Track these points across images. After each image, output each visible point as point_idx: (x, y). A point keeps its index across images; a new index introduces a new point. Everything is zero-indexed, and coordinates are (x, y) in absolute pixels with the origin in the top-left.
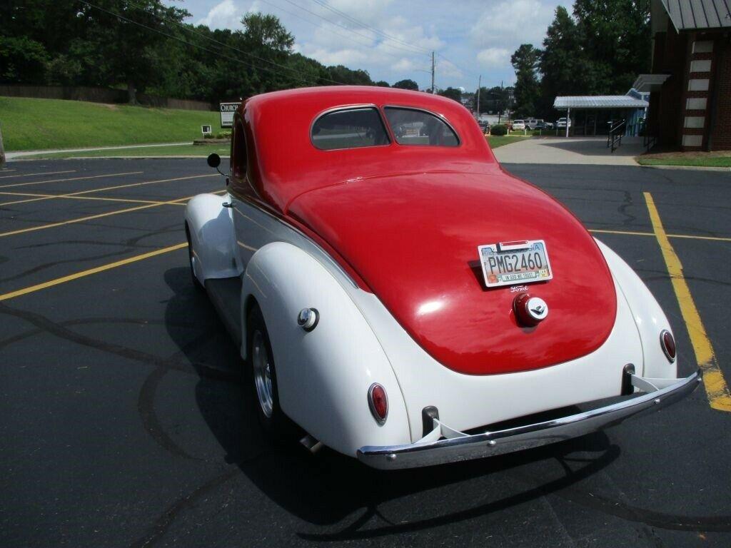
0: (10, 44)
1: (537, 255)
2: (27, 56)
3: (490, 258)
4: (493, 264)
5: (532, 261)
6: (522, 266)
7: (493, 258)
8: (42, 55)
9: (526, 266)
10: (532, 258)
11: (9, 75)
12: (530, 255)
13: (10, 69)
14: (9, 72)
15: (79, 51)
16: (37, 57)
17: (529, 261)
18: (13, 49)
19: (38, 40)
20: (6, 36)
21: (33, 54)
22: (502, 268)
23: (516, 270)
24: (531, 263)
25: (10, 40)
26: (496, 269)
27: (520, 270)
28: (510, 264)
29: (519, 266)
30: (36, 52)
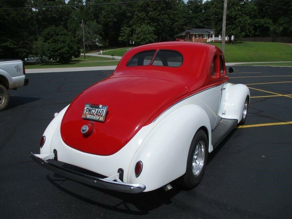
0: (260, 21)
1: (103, 111)
2: (265, 26)
3: (87, 108)
4: (87, 111)
5: (100, 113)
6: (96, 114)
7: (88, 108)
8: (271, 25)
9: (97, 114)
10: (100, 112)
11: (257, 33)
12: (100, 110)
13: (258, 31)
14: (257, 32)
15: (282, 22)
16: (269, 25)
17: (99, 112)
18: (260, 24)
19: (271, 19)
20: (259, 19)
21: (268, 24)
22: (89, 113)
23: (93, 115)
24: (99, 113)
25: (260, 20)
26: (87, 112)
27: (94, 115)
28: (92, 112)
29: (95, 114)
30: (269, 24)
